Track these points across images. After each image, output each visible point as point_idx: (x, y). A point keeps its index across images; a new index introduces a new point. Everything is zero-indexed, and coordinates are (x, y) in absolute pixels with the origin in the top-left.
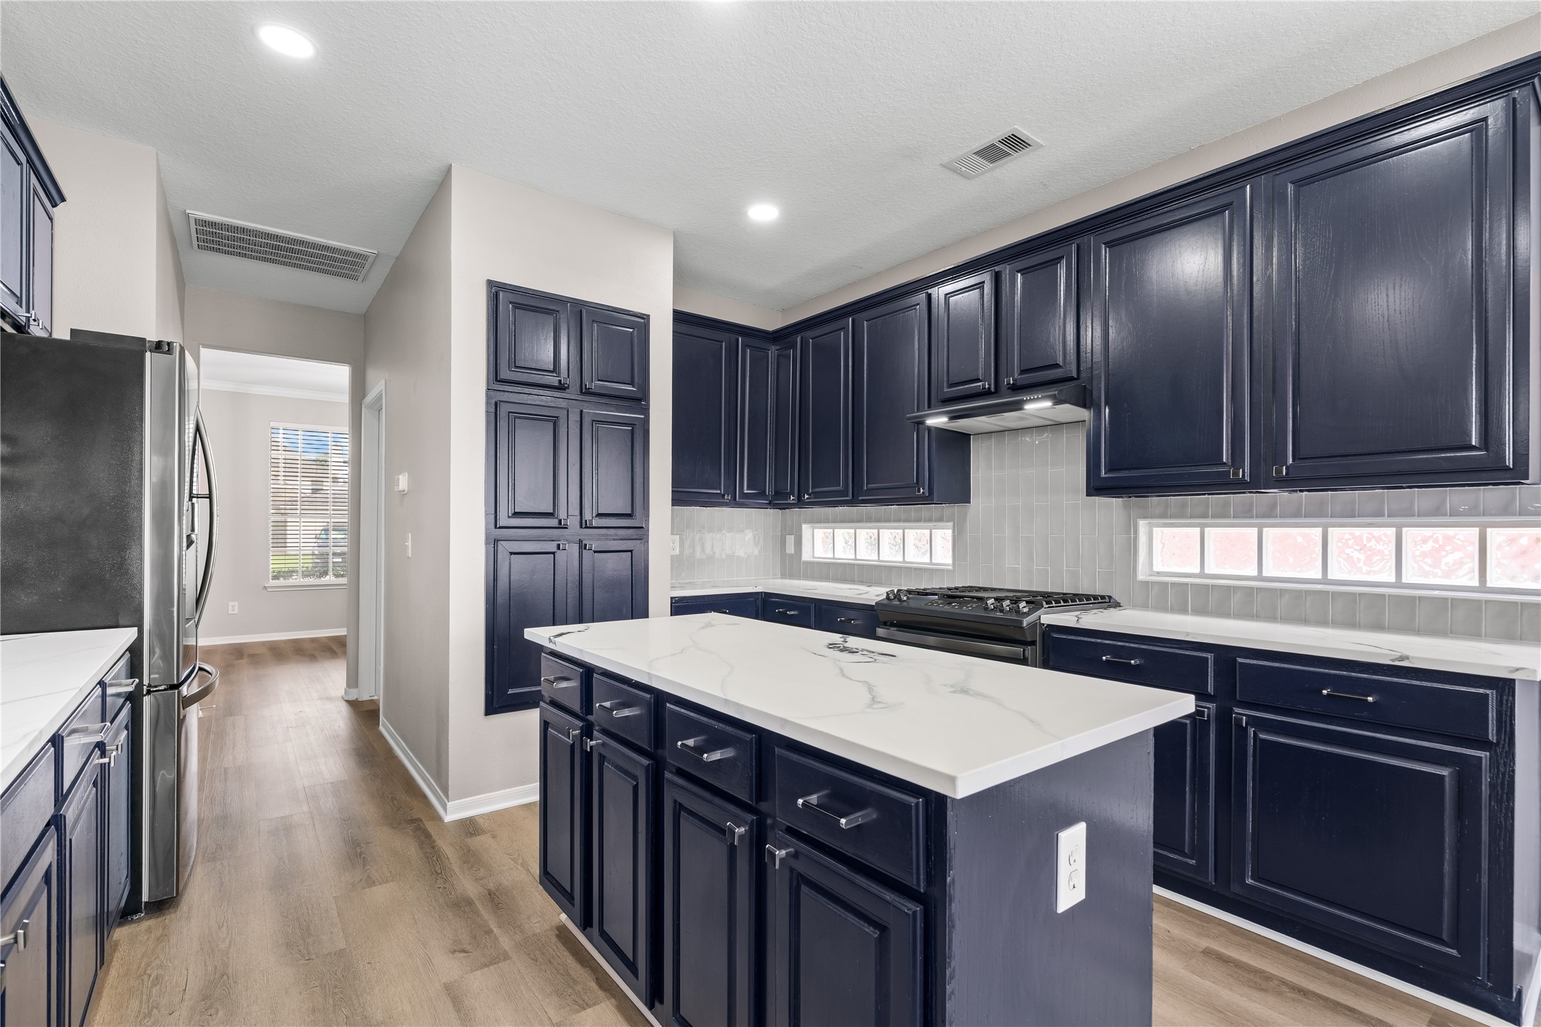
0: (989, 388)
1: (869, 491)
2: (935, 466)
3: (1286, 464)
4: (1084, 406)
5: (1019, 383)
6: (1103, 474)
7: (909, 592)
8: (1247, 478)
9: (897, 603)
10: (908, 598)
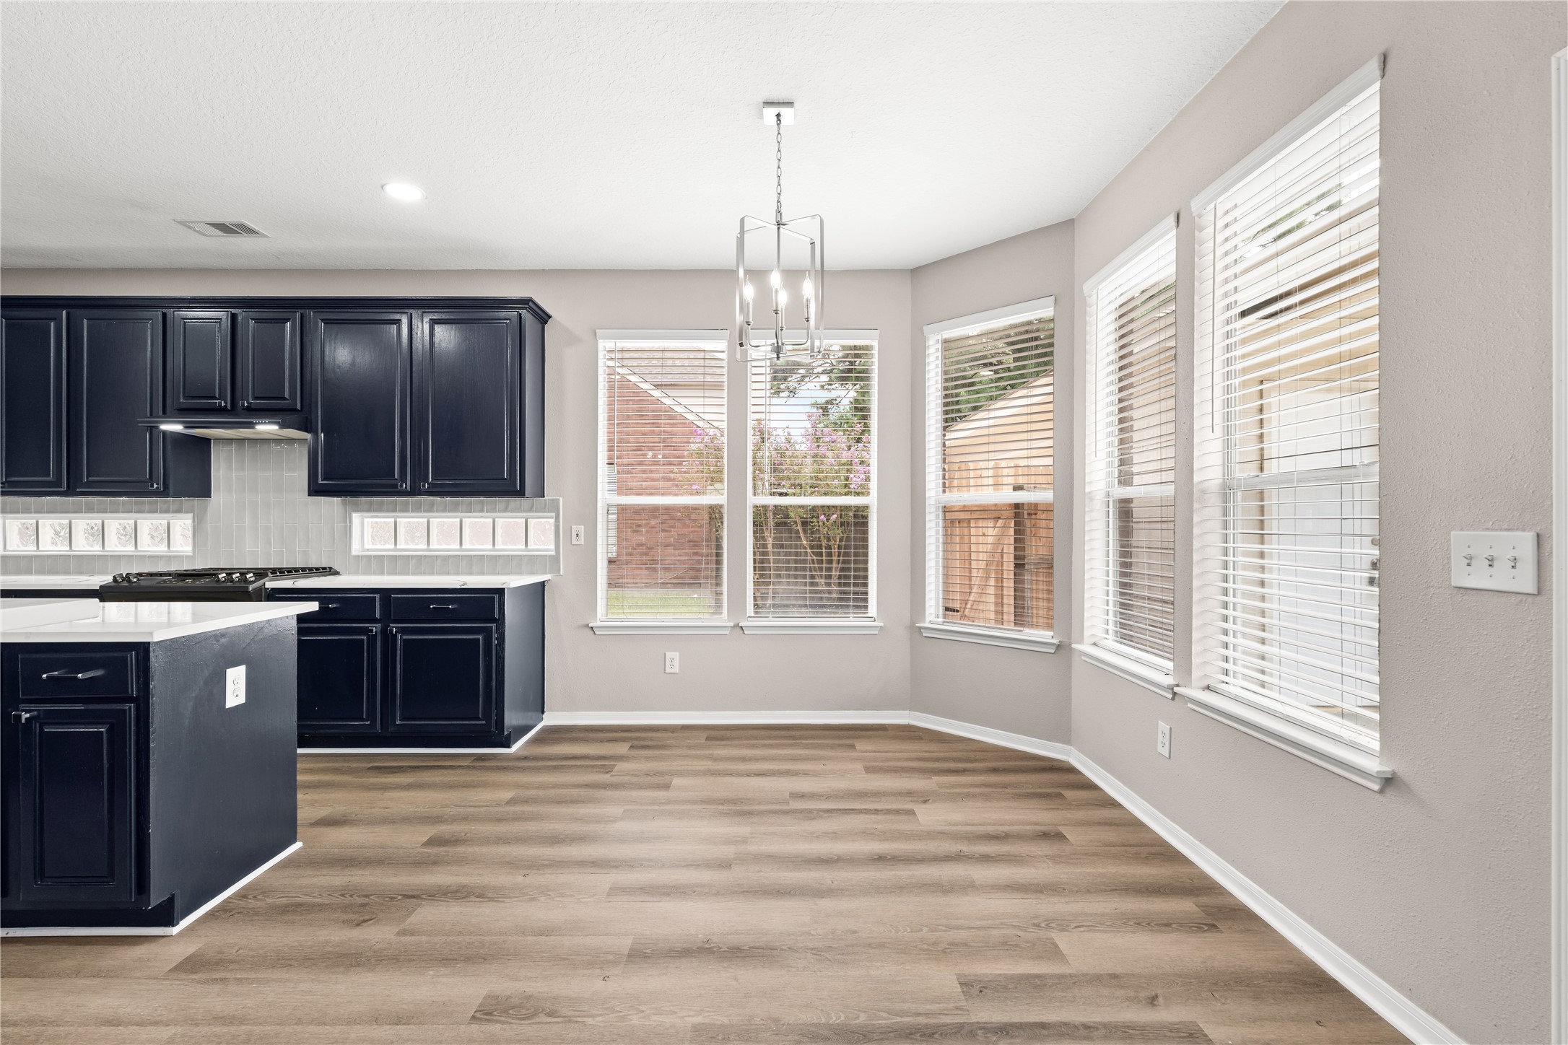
0: (226, 406)
1: (89, 484)
2: (170, 464)
3: (427, 482)
4: (306, 430)
5: (253, 407)
6: (320, 482)
7: (140, 574)
8: (409, 489)
9: (125, 584)
10: (138, 580)
